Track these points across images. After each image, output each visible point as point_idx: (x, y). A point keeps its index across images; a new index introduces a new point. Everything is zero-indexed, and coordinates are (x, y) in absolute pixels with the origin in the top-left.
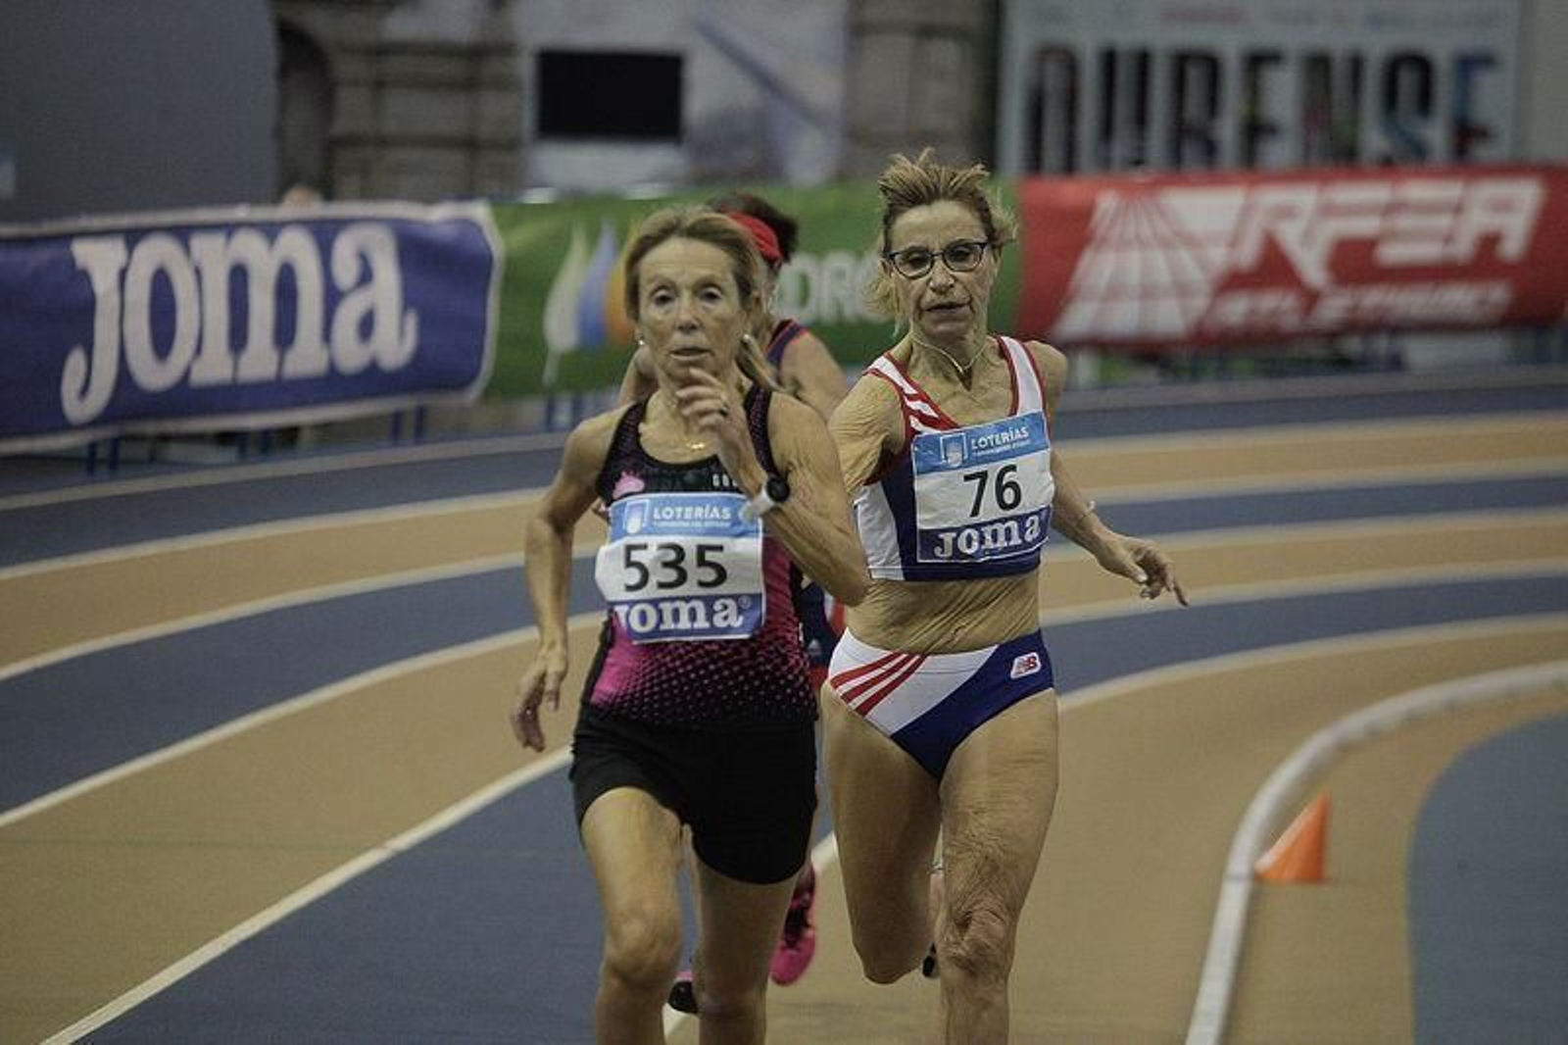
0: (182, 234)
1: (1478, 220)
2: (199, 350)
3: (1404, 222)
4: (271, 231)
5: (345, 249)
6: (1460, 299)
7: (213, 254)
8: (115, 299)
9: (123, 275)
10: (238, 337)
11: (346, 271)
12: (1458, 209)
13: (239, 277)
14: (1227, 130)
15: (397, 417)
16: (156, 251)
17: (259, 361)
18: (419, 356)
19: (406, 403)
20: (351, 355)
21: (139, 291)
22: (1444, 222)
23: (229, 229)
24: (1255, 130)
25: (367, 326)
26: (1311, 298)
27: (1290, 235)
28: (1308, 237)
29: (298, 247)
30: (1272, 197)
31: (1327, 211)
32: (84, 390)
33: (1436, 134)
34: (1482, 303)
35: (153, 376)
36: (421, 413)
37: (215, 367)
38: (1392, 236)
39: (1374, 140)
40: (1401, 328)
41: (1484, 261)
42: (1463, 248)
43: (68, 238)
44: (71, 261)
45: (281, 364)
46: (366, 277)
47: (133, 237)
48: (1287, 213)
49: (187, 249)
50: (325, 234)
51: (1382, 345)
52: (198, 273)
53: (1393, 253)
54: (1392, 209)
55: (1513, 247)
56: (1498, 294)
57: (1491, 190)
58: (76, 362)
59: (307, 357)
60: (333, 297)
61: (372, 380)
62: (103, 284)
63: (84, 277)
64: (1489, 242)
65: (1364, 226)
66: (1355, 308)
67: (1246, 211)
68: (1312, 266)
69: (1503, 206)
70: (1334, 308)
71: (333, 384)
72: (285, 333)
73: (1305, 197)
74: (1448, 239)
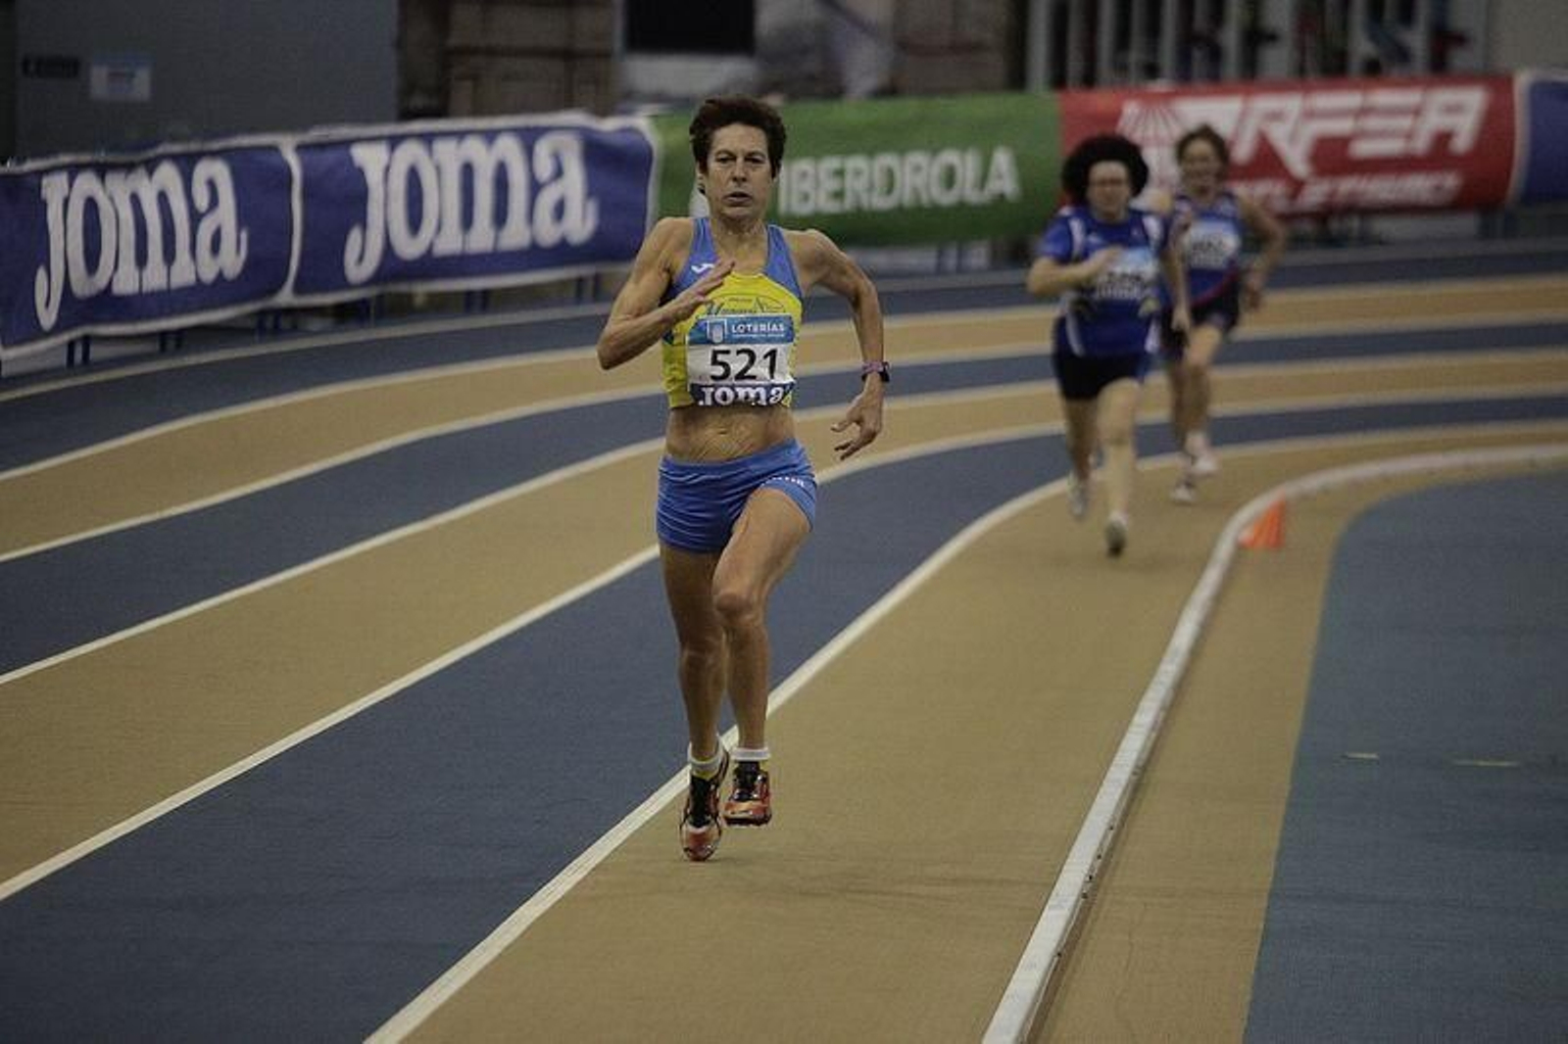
0: (428, 139)
1: (1434, 121)
2: (439, 228)
3: (1373, 123)
4: (490, 136)
5: (543, 149)
6: (1418, 186)
7: (449, 154)
8: (381, 190)
9: (387, 169)
10: (467, 220)
11: (544, 168)
12: (1417, 112)
13: (468, 171)
14: (1230, 38)
15: (580, 281)
16: (410, 152)
17: (482, 238)
18: (599, 234)
19: (586, 271)
20: (548, 233)
21: (399, 184)
22: (1405, 123)
23: (461, 135)
24: (1256, 37)
25: (559, 210)
26: (1297, 186)
27: (1279, 135)
28: (1293, 138)
29: (509, 148)
30: (1265, 103)
31: (1310, 115)
32: (361, 258)
33: (1417, 40)
34: (1438, 188)
35: (409, 248)
36: (597, 278)
37: (450, 242)
38: (1361, 135)
39: (1362, 46)
40: (1371, 211)
41: (1439, 156)
42: (1421, 145)
43: (347, 143)
44: (350, 159)
45: (497, 239)
46: (559, 173)
47: (394, 142)
48: (1276, 116)
49: (430, 151)
50: (529, 139)
51: (1355, 223)
52: (438, 169)
53: (1363, 149)
54: (1364, 112)
55: (1462, 143)
56: (1451, 181)
57: (1444, 96)
58: (355, 236)
59: (516, 235)
60: (535, 188)
61: (563, 253)
62: (374, 177)
63: (360, 174)
64: (1443, 139)
65: (1342, 127)
66: (1332, 194)
67: (1243, 116)
68: (1297, 160)
69: (1453, 109)
70: (1315, 194)
71: (535, 256)
72: (500, 216)
73: (1292, 104)
74: (1409, 136)
